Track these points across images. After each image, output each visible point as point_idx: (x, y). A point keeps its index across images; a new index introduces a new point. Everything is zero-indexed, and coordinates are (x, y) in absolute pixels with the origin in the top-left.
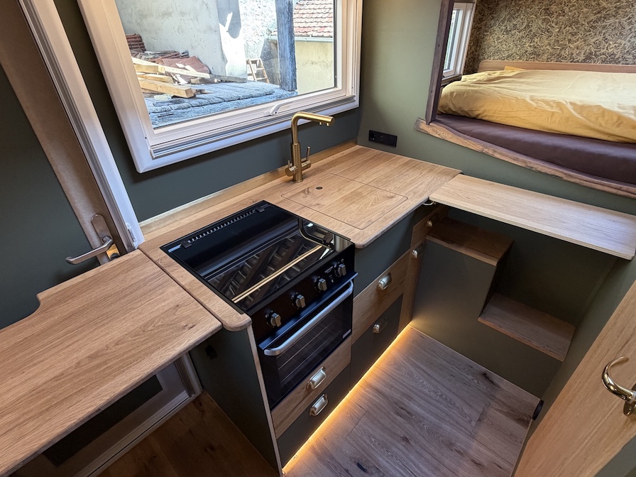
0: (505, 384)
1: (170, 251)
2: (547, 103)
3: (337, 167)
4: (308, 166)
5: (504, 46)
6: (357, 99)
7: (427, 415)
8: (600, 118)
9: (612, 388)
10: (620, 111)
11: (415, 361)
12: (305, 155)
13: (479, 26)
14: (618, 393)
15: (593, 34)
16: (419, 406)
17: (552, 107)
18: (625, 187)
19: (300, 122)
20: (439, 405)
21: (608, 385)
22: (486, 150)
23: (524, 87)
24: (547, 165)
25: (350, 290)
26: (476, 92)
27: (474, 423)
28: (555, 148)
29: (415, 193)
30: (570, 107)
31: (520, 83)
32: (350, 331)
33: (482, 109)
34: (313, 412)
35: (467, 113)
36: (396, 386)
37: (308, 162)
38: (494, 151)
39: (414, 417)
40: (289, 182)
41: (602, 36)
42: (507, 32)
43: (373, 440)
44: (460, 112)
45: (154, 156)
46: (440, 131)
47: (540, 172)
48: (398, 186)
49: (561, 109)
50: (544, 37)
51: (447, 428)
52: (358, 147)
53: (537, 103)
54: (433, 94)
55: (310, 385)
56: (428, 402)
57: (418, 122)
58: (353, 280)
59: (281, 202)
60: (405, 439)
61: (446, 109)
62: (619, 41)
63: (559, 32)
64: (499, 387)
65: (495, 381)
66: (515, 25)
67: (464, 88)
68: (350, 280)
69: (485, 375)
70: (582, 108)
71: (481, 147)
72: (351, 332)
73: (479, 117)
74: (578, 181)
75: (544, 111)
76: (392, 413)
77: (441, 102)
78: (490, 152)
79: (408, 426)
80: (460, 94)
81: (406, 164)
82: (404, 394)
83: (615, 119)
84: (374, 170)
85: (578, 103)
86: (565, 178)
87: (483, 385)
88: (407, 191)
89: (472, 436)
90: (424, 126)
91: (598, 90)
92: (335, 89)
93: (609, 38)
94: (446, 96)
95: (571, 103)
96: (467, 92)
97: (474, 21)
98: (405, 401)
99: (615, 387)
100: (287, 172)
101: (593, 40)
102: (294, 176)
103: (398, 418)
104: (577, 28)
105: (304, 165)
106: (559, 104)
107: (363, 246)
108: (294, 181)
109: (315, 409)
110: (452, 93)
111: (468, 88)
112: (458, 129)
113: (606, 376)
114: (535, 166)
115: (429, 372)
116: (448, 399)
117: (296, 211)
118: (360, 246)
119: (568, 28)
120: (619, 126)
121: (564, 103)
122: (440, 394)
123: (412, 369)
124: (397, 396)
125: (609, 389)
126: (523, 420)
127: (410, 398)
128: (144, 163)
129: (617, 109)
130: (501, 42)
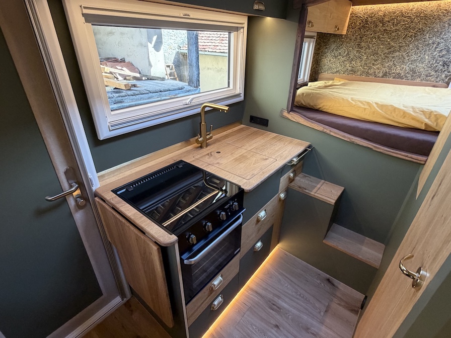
0: (342, 286)
1: (118, 193)
2: (361, 102)
3: (230, 138)
4: (211, 138)
5: (334, 65)
6: (242, 95)
7: (291, 309)
8: (393, 113)
9: (405, 272)
10: (405, 109)
11: (281, 271)
12: (209, 130)
13: (318, 52)
14: (409, 275)
15: (387, 61)
16: (286, 302)
17: (364, 105)
18: (410, 155)
19: (207, 109)
20: (298, 301)
21: (402, 270)
22: (325, 130)
23: (347, 92)
24: (363, 140)
25: (240, 220)
26: (318, 94)
27: (322, 313)
28: (367, 130)
29: (281, 157)
30: (375, 105)
31: (344, 89)
32: (239, 249)
33: (322, 104)
34: (213, 308)
35: (312, 106)
36: (269, 289)
37: (211, 135)
38: (331, 131)
39: (282, 310)
40: (198, 148)
41: (392, 63)
42: (336, 57)
43: (254, 327)
44: (308, 106)
45: (111, 129)
46: (295, 117)
47: (359, 145)
48: (270, 152)
49: (370, 107)
50: (358, 61)
51: (305, 317)
52: (242, 126)
53: (355, 102)
54: (292, 94)
55: (212, 288)
56: (292, 300)
57: (282, 111)
58: (242, 214)
59: (193, 161)
60: (277, 326)
61: (300, 104)
62: (402, 66)
63: (366, 58)
64: (338, 288)
65: (336, 284)
66: (340, 53)
67: (310, 91)
68: (240, 213)
69: (328, 280)
70: (382, 106)
71: (322, 128)
72: (240, 251)
73: (320, 109)
74: (381, 151)
75: (360, 107)
76: (267, 308)
77: (296, 99)
78: (328, 132)
79: (278, 317)
80: (308, 95)
81: (274, 138)
82: (275, 295)
83: (402, 113)
84: (254, 141)
85: (379, 103)
86: (374, 149)
87: (328, 287)
88: (276, 156)
89: (322, 323)
90: (285, 114)
91: (391, 95)
92: (229, 89)
93: (397, 64)
94: (299, 95)
95: (376, 103)
96: (313, 93)
97: (315, 49)
98: (276, 299)
99: (407, 271)
100: (197, 141)
101: (387, 65)
102: (201, 144)
103: (271, 311)
104: (378, 57)
105: (208, 137)
106: (368, 103)
107: (250, 190)
108: (201, 147)
109: (215, 305)
110: (303, 94)
111: (313, 91)
112: (307, 116)
113: (401, 265)
114: (356, 141)
115: (292, 279)
116: (305, 298)
117: (204, 167)
118: (247, 190)
119: (372, 57)
120: (404, 117)
121: (372, 103)
122: (299, 294)
123: (280, 277)
124: (270, 296)
125: (403, 272)
126: (355, 311)
127: (279, 297)
128: (104, 133)
129: (402, 108)
130: (332, 63)
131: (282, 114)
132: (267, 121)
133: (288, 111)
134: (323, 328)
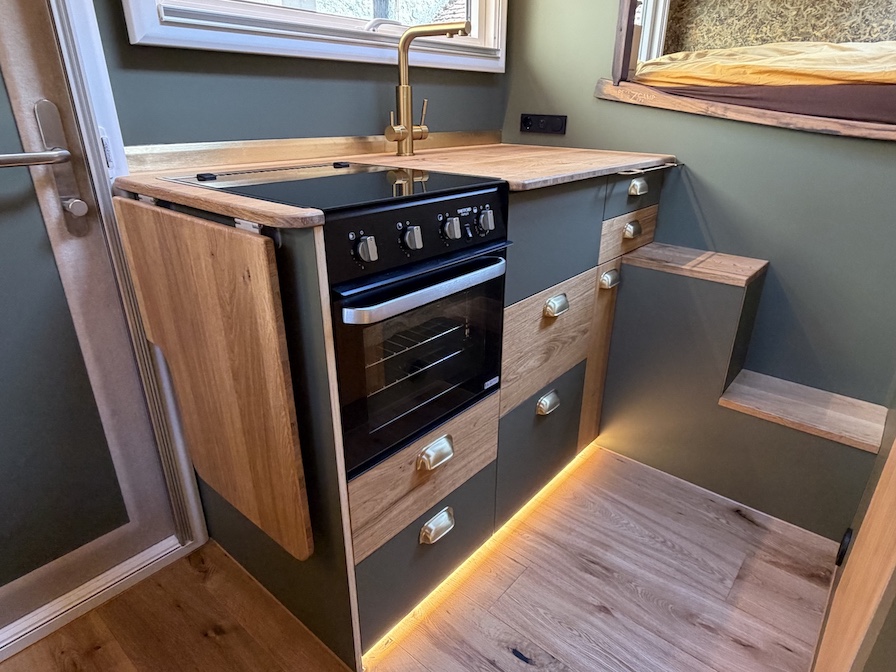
4: (424, 135)
6: (502, 54)
16: (625, 557)
27: (729, 583)
32: (497, 379)
34: (426, 538)
36: (578, 529)
37: (424, 128)
39: (616, 575)
42: (721, 22)
43: (541, 611)
45: (166, 18)
46: (635, 92)
50: (776, 24)
51: (683, 591)
54: (624, 33)
55: (423, 464)
56: (642, 552)
60: (604, 609)
64: (766, 529)
65: (758, 521)
69: (738, 512)
76: (575, 569)
79: (607, 589)
81: (583, 152)
82: (593, 541)
87: (738, 526)
98: (599, 551)
100: (389, 133)
102: (399, 142)
103: (587, 576)
108: (399, 154)
109: (430, 530)
115: (637, 507)
116: (677, 547)
118: (518, 185)
122: (661, 539)
123: (607, 505)
124: (583, 544)
126: (819, 577)
127: (606, 547)
131: (601, 91)
132: (564, 119)
133: (614, 80)
134: (736, 614)
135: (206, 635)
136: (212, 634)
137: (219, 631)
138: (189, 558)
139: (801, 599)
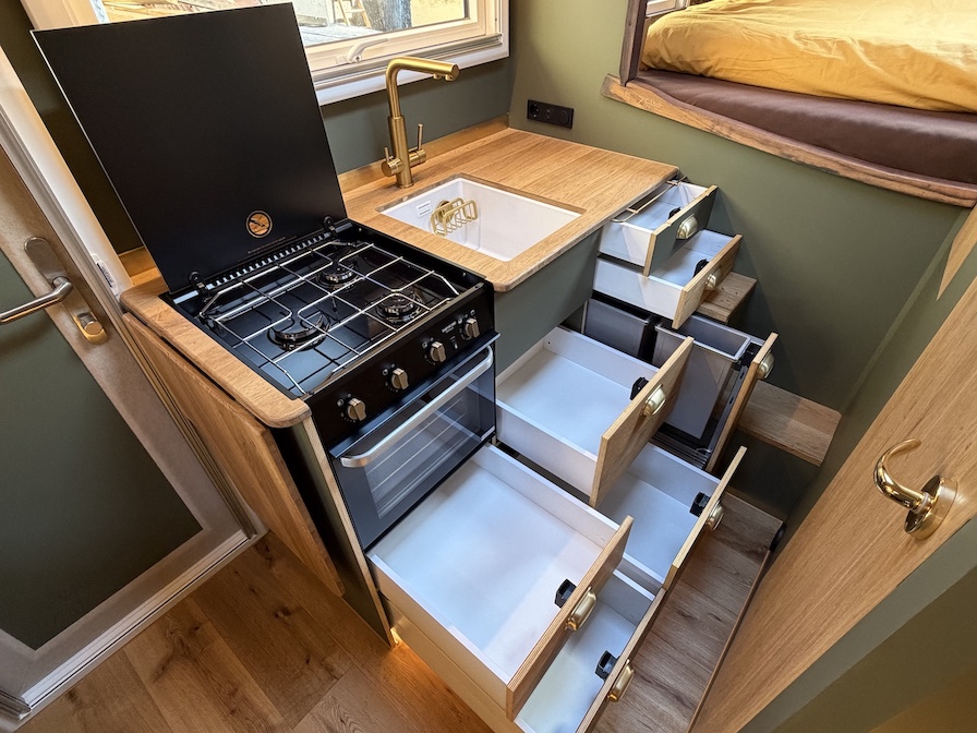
1: (177, 302)
2: (822, 42)
3: (473, 162)
4: (420, 161)
6: (505, 40)
8: (906, 68)
9: (889, 489)
10: (941, 53)
12: (414, 139)
14: (900, 498)
17: (830, 49)
18: (936, 184)
19: (404, 77)
21: (882, 484)
22: (717, 128)
23: (786, 19)
24: (814, 151)
25: (489, 361)
26: (707, 27)
28: (829, 122)
29: (598, 203)
30: (859, 50)
31: (779, 12)
32: (493, 428)
33: (716, 57)
35: (689, 65)
37: (421, 153)
38: (731, 130)
40: (389, 187)
44: (678, 65)
46: (644, 97)
47: (802, 164)
48: (571, 192)
49: (844, 54)
52: (510, 131)
53: (806, 44)
54: (633, 28)
57: (607, 81)
58: (493, 345)
59: (373, 219)
61: (656, 60)
67: (687, 21)
68: (487, 345)
70: (877, 51)
71: (710, 123)
72: (496, 430)
73: (710, 74)
74: (862, 177)
75: (818, 58)
77: (648, 47)
78: (725, 132)
80: (680, 32)
81: (588, 156)
83: (931, 68)
84: (534, 167)
85: (873, 42)
86: (843, 173)
88: (585, 200)
90: (616, 89)
91: (906, 23)
92: (466, 22)
94: (656, 36)
95: (862, 43)
96: (692, 28)
99: (895, 487)
100: (386, 169)
105: (413, 157)
106: (842, 45)
107: (508, 287)
110: (666, 31)
111: (694, 21)
112: (672, 92)
113: (881, 471)
114: (796, 154)
120: (935, 80)
121: (850, 42)
125: (884, 490)
126: (755, 553)
129: (933, 51)
131: (608, 90)
132: (571, 112)
133: (621, 78)
135: (277, 616)
136: (281, 614)
137: (287, 612)
138: (255, 546)
139: (738, 574)
